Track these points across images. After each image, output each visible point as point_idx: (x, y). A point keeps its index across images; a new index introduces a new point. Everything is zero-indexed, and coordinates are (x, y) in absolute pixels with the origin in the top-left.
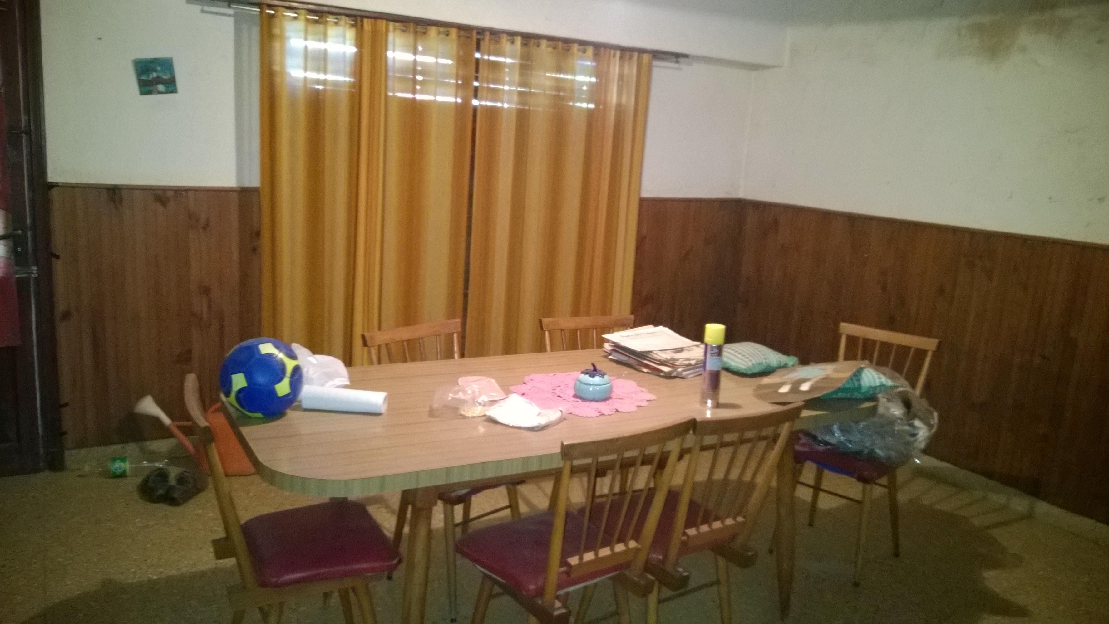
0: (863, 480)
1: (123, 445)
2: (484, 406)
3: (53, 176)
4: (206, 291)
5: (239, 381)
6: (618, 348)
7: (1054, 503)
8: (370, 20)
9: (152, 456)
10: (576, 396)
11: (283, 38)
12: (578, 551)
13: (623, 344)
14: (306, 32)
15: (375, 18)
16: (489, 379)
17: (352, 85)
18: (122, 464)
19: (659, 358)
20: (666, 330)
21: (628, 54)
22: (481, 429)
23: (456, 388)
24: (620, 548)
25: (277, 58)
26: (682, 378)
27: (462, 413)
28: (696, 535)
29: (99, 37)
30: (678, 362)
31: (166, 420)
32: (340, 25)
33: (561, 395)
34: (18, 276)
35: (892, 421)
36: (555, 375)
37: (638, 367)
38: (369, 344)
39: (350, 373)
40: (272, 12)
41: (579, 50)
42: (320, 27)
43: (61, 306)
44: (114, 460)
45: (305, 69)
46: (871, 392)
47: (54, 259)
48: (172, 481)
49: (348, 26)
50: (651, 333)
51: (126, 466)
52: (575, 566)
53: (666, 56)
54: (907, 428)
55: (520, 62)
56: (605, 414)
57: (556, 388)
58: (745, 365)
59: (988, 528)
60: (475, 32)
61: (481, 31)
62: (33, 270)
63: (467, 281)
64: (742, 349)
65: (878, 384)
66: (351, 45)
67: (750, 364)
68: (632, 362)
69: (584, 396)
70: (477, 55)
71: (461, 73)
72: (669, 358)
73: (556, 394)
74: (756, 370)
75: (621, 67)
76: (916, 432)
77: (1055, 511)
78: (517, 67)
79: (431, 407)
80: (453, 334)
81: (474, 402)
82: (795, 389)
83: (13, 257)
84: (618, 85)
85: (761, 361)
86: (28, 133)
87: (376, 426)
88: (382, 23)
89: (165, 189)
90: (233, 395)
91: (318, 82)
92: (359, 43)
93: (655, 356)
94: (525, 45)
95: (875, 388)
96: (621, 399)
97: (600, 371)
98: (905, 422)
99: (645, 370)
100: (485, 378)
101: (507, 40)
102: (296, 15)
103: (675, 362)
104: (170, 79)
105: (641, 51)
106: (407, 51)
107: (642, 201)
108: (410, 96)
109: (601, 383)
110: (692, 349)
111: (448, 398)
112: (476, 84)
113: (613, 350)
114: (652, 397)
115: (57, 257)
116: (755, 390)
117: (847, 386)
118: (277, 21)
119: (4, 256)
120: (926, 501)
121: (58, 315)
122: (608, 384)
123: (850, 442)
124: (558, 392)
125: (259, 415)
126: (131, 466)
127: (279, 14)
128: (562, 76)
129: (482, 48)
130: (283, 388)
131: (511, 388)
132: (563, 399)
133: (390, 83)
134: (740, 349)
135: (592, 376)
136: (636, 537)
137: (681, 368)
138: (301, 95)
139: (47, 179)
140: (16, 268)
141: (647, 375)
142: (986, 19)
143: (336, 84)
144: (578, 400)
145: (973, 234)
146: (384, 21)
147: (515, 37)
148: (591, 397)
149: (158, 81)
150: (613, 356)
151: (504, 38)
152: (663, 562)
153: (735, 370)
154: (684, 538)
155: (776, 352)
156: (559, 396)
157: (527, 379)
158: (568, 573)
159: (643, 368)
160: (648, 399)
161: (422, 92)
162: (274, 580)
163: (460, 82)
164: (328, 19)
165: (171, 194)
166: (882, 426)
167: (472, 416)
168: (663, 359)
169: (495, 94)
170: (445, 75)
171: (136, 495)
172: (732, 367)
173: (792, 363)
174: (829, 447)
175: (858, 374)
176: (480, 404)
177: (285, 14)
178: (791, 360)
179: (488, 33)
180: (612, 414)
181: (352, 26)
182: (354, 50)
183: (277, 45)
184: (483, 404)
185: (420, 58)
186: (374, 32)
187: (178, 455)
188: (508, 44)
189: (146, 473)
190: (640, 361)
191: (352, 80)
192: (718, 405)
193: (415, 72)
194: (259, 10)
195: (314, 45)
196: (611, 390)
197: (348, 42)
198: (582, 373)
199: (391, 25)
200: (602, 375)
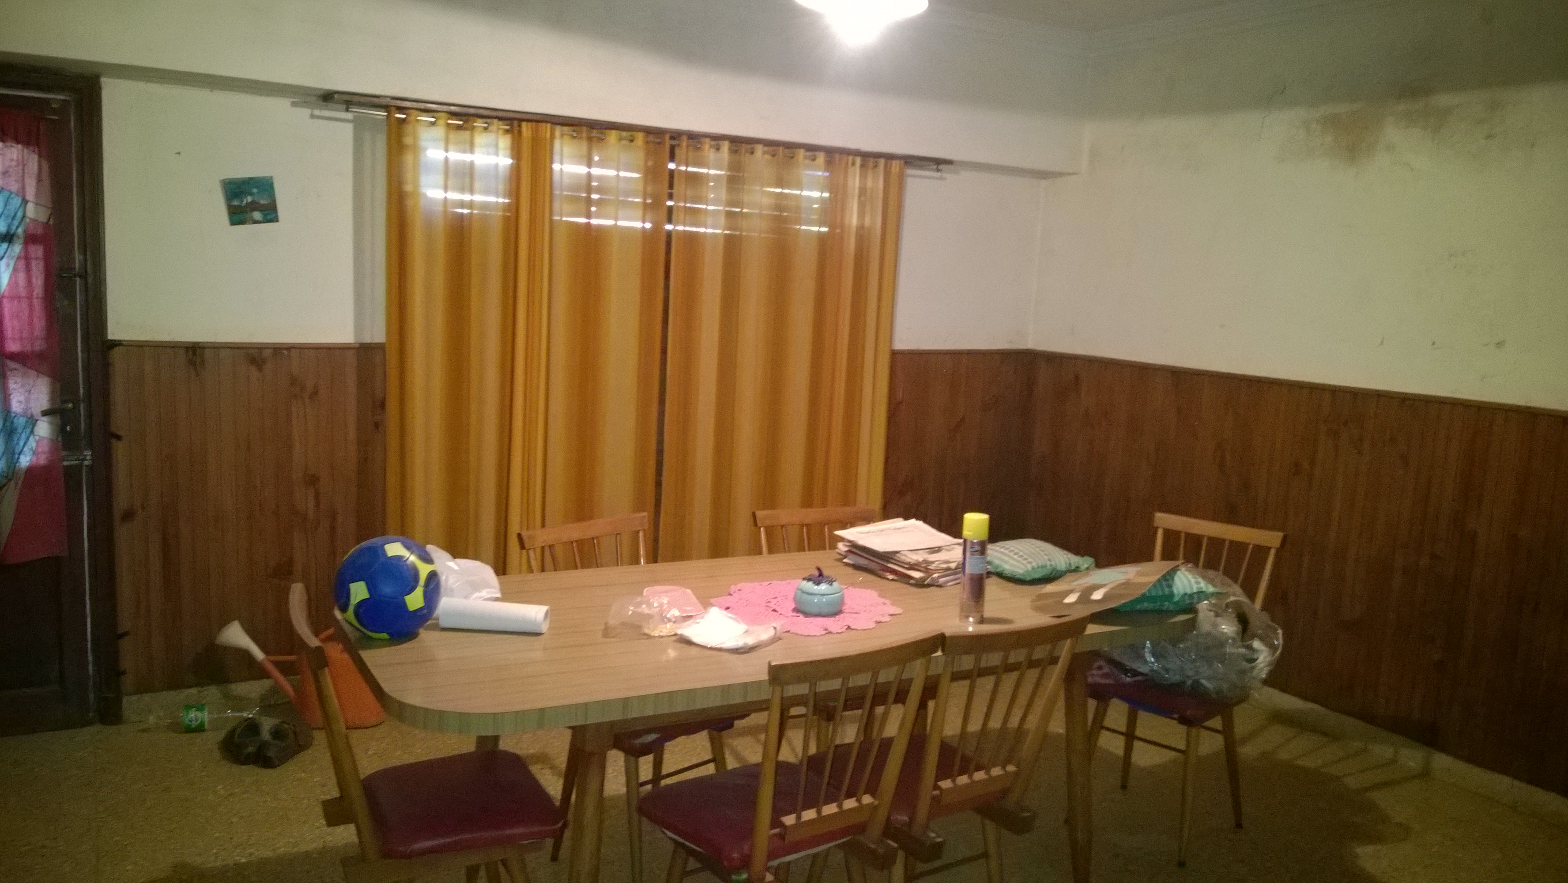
0: (1184, 720)
1: (200, 689)
2: (675, 622)
3: (114, 333)
4: (312, 480)
5: (359, 591)
6: (856, 549)
7: (1457, 756)
8: (530, 124)
9: (239, 703)
10: (796, 610)
11: (416, 149)
12: (795, 809)
13: (862, 542)
14: (447, 141)
15: (538, 121)
16: (683, 589)
17: (507, 208)
18: (199, 714)
19: (908, 560)
20: (920, 523)
21: (871, 161)
22: (672, 653)
23: (639, 599)
24: (850, 804)
25: (409, 176)
26: (940, 586)
27: (646, 631)
28: (952, 788)
29: (177, 151)
30: (934, 565)
31: (259, 654)
32: (490, 132)
33: (777, 609)
34: (65, 463)
35: (1220, 642)
36: (770, 584)
37: (881, 573)
38: (527, 546)
39: (501, 583)
40: (403, 116)
41: (806, 157)
42: (466, 134)
43: (121, 502)
44: (188, 707)
45: (446, 189)
46: (1188, 602)
47: (114, 441)
48: (266, 735)
49: (501, 132)
50: (899, 529)
51: (204, 716)
52: (791, 826)
53: (923, 163)
54: (1243, 650)
55: (728, 173)
56: (833, 632)
57: (772, 600)
58: (1022, 569)
59: (1368, 789)
60: (667, 136)
61: (676, 135)
62: (86, 455)
63: (659, 464)
64: (1021, 548)
65: (1195, 590)
66: (505, 156)
67: (1029, 567)
68: (872, 566)
69: (808, 609)
70: (672, 166)
71: (649, 189)
72: (921, 560)
73: (771, 608)
74: (1037, 576)
75: (863, 176)
76: (1255, 656)
77: (1460, 767)
78: (725, 180)
79: (606, 624)
80: (638, 532)
81: (664, 620)
82: (1085, 597)
83: (60, 439)
84: (860, 202)
85: (1044, 564)
86: (84, 276)
87: (534, 651)
88: (546, 127)
89: (260, 348)
90: (351, 609)
91: (462, 204)
92: (516, 152)
93: (903, 558)
94: (734, 152)
95: (1191, 596)
96: (856, 613)
97: (828, 577)
98: (1239, 643)
99: (891, 577)
100: (679, 587)
101: (711, 146)
102: (433, 120)
103: (929, 566)
104: (269, 204)
105: (889, 157)
106: (579, 163)
107: (894, 354)
108: (583, 220)
109: (827, 592)
110: (953, 548)
111: (628, 612)
112: (670, 203)
113: (849, 551)
114: (899, 611)
115: (118, 438)
116: (1033, 601)
117: (1153, 593)
118: (408, 129)
119: (49, 437)
120: (1284, 755)
121: (117, 515)
122: (837, 593)
123: (1167, 670)
124: (773, 605)
125: (385, 636)
126: (210, 716)
127: (412, 118)
128: (786, 191)
129: (677, 157)
130: (415, 600)
131: (712, 601)
132: (779, 613)
133: (556, 205)
134: (1016, 548)
135: (818, 583)
136: (872, 790)
137: (939, 573)
138: (440, 224)
139: (107, 336)
140: (64, 453)
141: (893, 583)
142: (1342, 109)
143: (485, 206)
144: (798, 615)
145: (1335, 392)
146: (549, 125)
147: (720, 142)
148: (815, 610)
149: (254, 206)
150: (849, 559)
151: (707, 144)
152: (910, 824)
153: (1009, 575)
154: (937, 792)
155: (1066, 552)
156: (774, 610)
157: (733, 588)
158: (782, 837)
159: (888, 574)
160: (892, 613)
161: (598, 217)
162: (402, 849)
163: (649, 201)
164: (475, 124)
165: (267, 353)
166: (1207, 649)
167: (659, 635)
168: (913, 562)
169: (694, 215)
170: (628, 193)
171: (217, 754)
172: (1006, 572)
173: (1086, 566)
174: (1139, 678)
175: (1168, 577)
176: (669, 620)
177: (419, 118)
178: (1086, 562)
179: (685, 138)
180: (842, 632)
181: (507, 131)
182: (509, 161)
183: (409, 158)
184: (673, 620)
185: (596, 171)
186: (536, 141)
187: (272, 702)
188: (712, 150)
189: (229, 727)
190: (882, 565)
191: (507, 201)
192: (982, 621)
193: (589, 190)
194: (385, 114)
195: (456, 156)
196: (842, 602)
197: (501, 152)
198: (804, 579)
199: (558, 130)
200: (830, 582)
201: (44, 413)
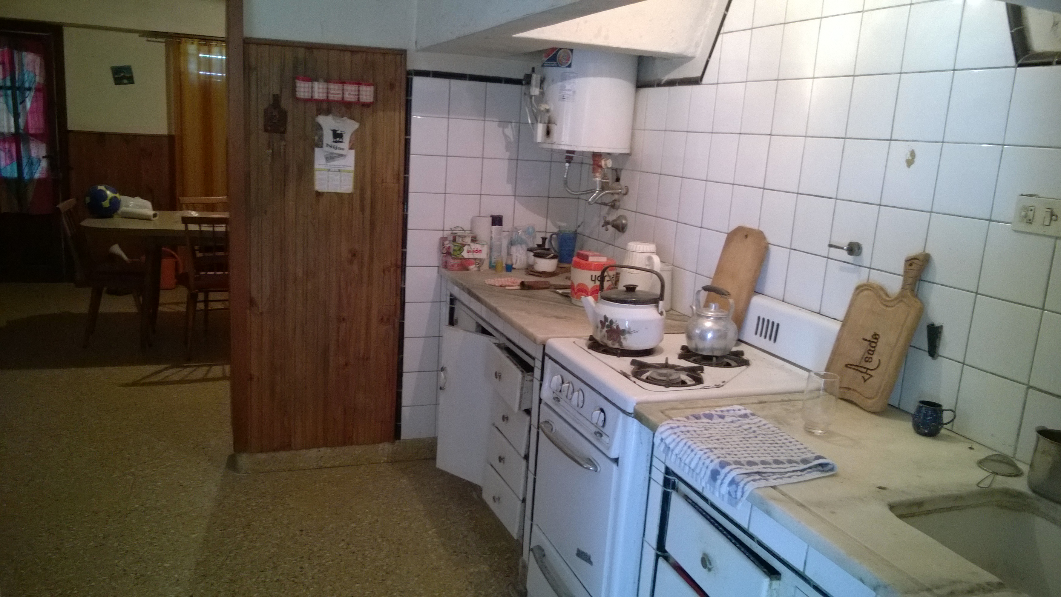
11: (185, 54)
14: (199, 50)
25: (182, 65)
29: (93, 55)
31: (125, 257)
34: (52, 178)
42: (207, 48)
45: (198, 69)
62: (60, 175)
83: (50, 168)
86: (58, 105)
89: (128, 135)
91: (206, 77)
102: (193, 42)
104: (130, 77)
115: (72, 169)
119: (46, 167)
138: (196, 85)
139: (68, 128)
143: (219, 77)
149: (124, 77)
164: (211, 43)
165: (131, 138)
177: (187, 41)
182: (225, 58)
183: (182, 58)
191: (225, 75)
194: (174, 40)
195: (204, 56)
197: (222, 54)
201: (44, 157)
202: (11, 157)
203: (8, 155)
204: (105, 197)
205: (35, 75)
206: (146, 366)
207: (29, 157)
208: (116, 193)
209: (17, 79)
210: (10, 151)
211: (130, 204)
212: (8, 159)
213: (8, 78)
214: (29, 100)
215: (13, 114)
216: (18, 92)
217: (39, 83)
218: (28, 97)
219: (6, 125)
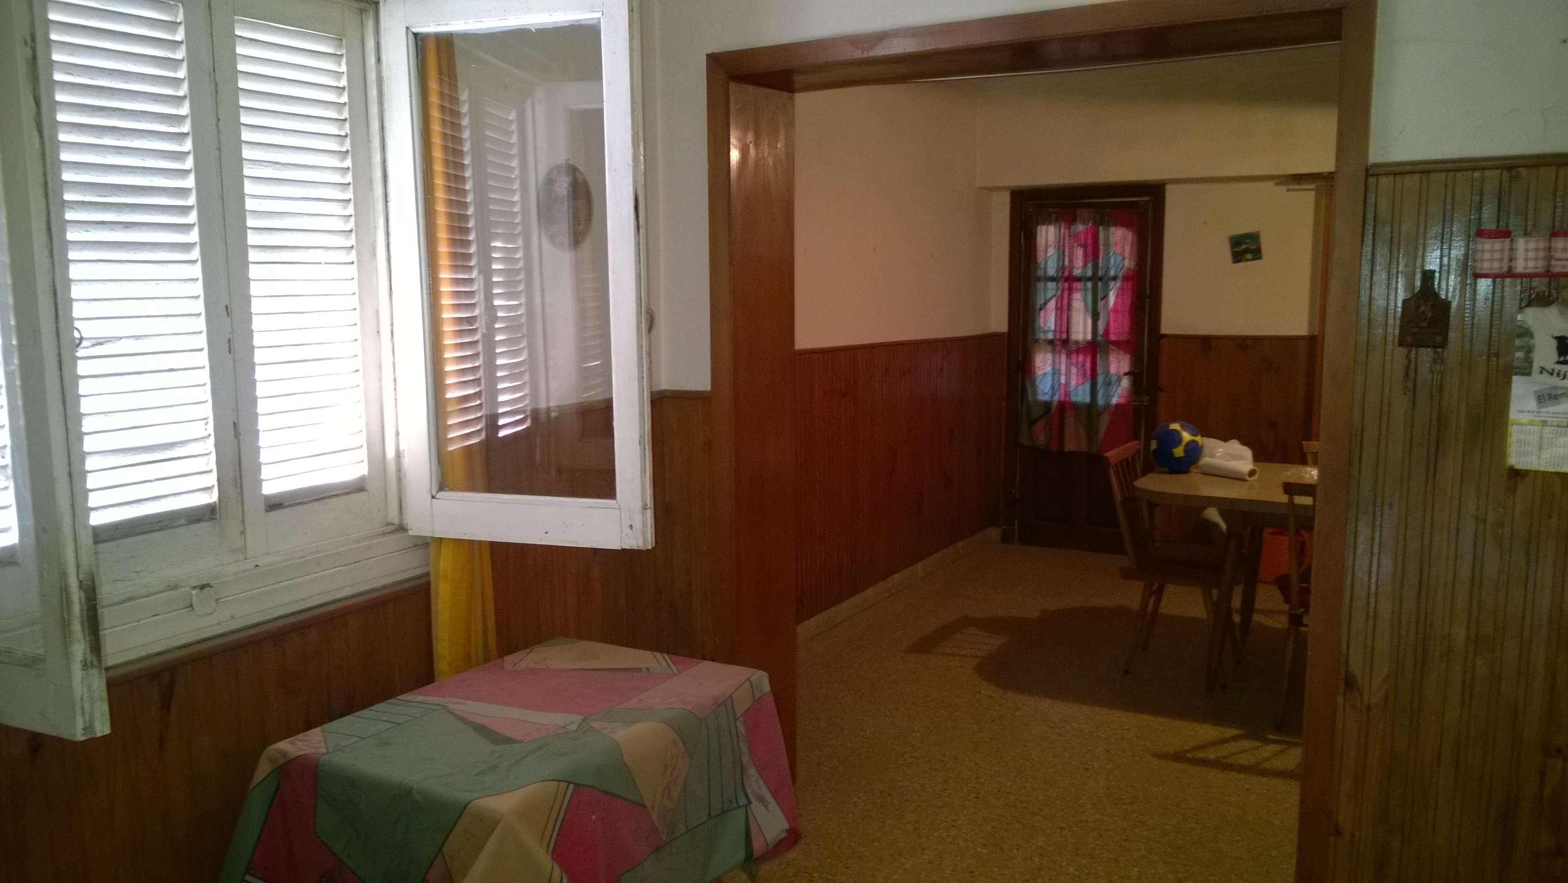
3: (1164, 329)
29: (1205, 222)
34: (1134, 403)
47: (1159, 392)
62: (1145, 399)
83: (1133, 389)
89: (1245, 339)
104: (1256, 249)
115: (1162, 390)
119: (1127, 388)
139: (1160, 332)
140: (1134, 398)
149: (1247, 251)
165: (1250, 342)
201: (1126, 374)
202: (1084, 374)
203: (1081, 371)
204: (1180, 440)
205: (1124, 258)
206: (1206, 726)
207: (1107, 374)
208: (1196, 435)
209: (1100, 266)
210: (1083, 366)
211: (1218, 452)
212: (1080, 377)
213: (1090, 265)
214: (1114, 293)
215: (1091, 316)
216: (1100, 284)
217: (1129, 270)
218: (1111, 290)
219: (1081, 329)
